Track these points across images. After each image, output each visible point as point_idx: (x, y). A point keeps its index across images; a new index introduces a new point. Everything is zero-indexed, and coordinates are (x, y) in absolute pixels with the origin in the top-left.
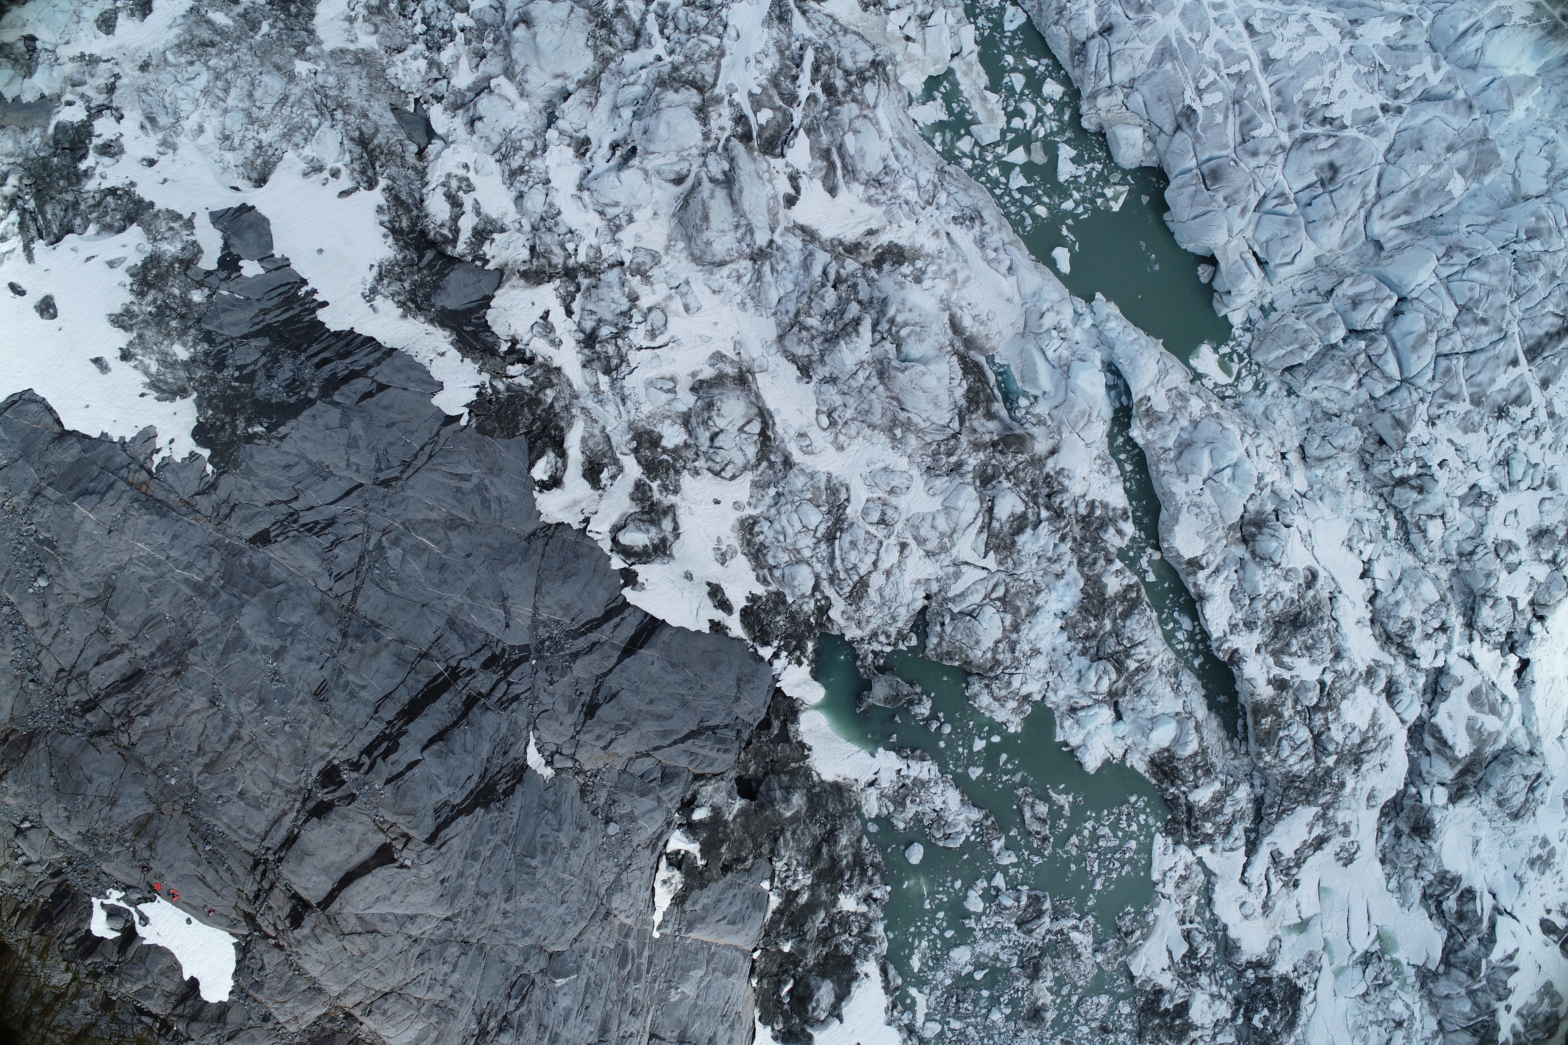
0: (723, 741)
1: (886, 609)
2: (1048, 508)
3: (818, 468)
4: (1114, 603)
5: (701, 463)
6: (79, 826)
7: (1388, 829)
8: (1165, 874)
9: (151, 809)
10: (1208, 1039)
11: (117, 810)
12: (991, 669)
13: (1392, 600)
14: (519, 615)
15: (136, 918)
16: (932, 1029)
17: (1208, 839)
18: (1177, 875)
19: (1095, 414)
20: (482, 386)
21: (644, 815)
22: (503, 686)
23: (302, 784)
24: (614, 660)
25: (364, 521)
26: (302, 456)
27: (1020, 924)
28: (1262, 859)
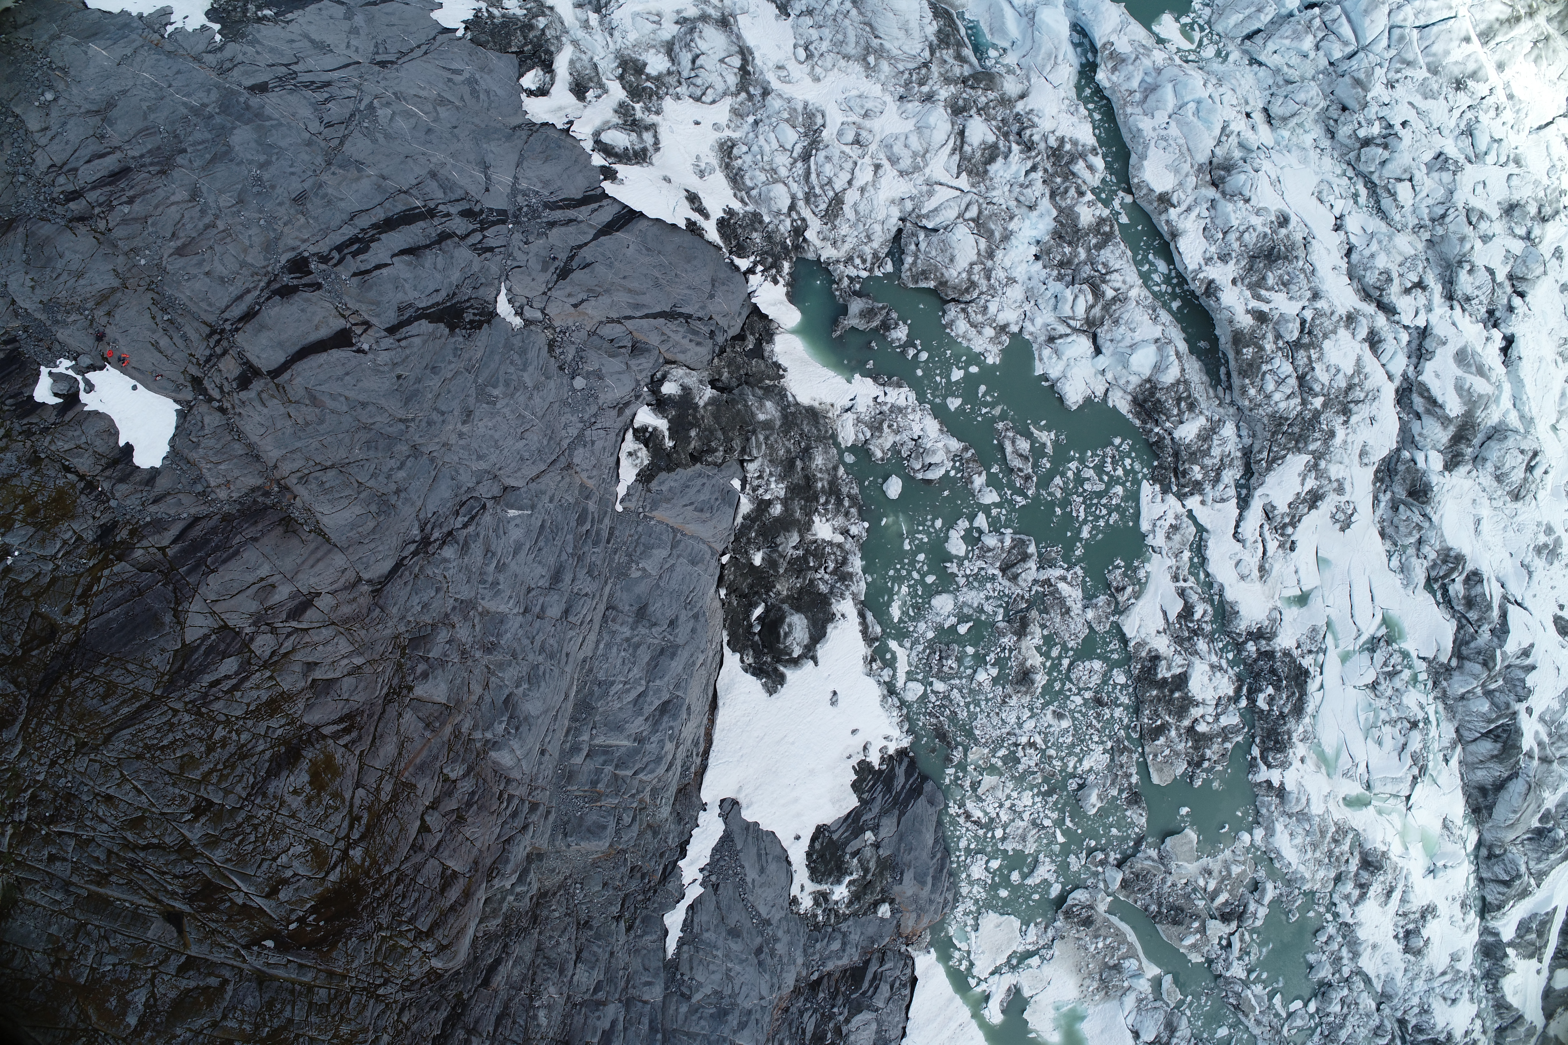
0: (696, 333)
1: (861, 225)
2: (1018, 144)
3: (795, 95)
4: (1087, 234)
5: (682, 90)
6: (42, 294)
7: (1385, 498)
8: (1154, 525)
9: (116, 283)
10: (1210, 720)
11: (82, 282)
12: (967, 290)
13: (1367, 253)
14: (499, 182)
15: (82, 385)
16: (914, 691)
17: (1197, 487)
18: (1167, 525)
19: (1060, 57)
20: (480, 10)
21: (612, 374)
22: (478, 236)
23: (270, 269)
24: (590, 237)
25: (357, 87)
26: (306, 36)
27: (1004, 570)
28: (1255, 515)
